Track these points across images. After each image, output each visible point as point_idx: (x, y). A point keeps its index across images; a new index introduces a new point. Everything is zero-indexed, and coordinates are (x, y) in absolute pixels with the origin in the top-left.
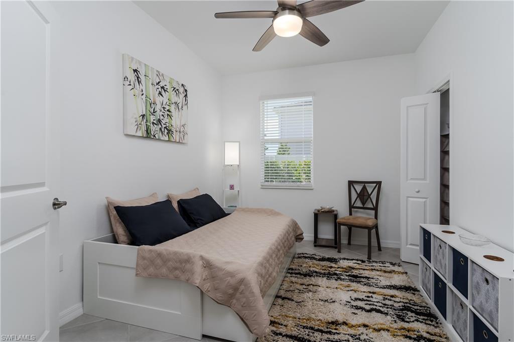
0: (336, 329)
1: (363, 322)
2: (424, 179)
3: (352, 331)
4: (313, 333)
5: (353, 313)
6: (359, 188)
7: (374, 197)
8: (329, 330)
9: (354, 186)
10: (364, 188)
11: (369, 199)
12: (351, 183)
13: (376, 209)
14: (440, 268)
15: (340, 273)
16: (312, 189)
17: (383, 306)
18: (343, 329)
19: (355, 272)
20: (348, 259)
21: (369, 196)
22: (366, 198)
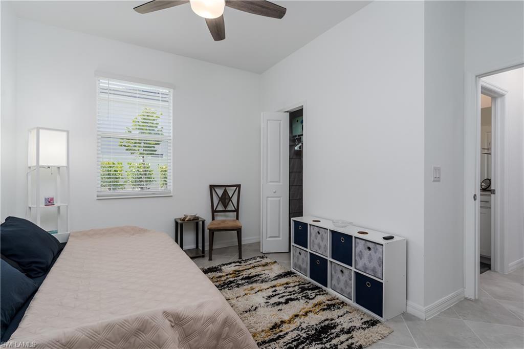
0: (281, 331)
1: (292, 314)
2: (279, 182)
3: (293, 326)
4: (270, 346)
5: (279, 310)
6: (220, 192)
7: (234, 199)
8: (277, 335)
9: (216, 190)
10: (225, 192)
11: (230, 202)
12: (212, 188)
13: (237, 210)
14: (318, 249)
15: (234, 279)
16: (171, 196)
17: (290, 294)
18: (285, 328)
19: (245, 274)
20: (227, 264)
21: (230, 199)
22: (227, 201)
